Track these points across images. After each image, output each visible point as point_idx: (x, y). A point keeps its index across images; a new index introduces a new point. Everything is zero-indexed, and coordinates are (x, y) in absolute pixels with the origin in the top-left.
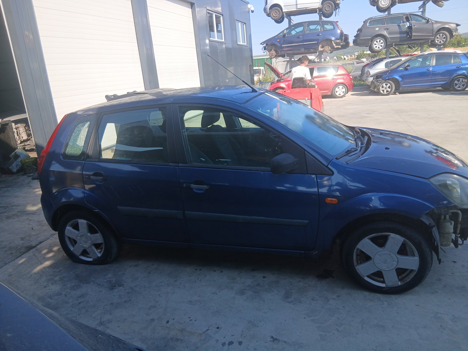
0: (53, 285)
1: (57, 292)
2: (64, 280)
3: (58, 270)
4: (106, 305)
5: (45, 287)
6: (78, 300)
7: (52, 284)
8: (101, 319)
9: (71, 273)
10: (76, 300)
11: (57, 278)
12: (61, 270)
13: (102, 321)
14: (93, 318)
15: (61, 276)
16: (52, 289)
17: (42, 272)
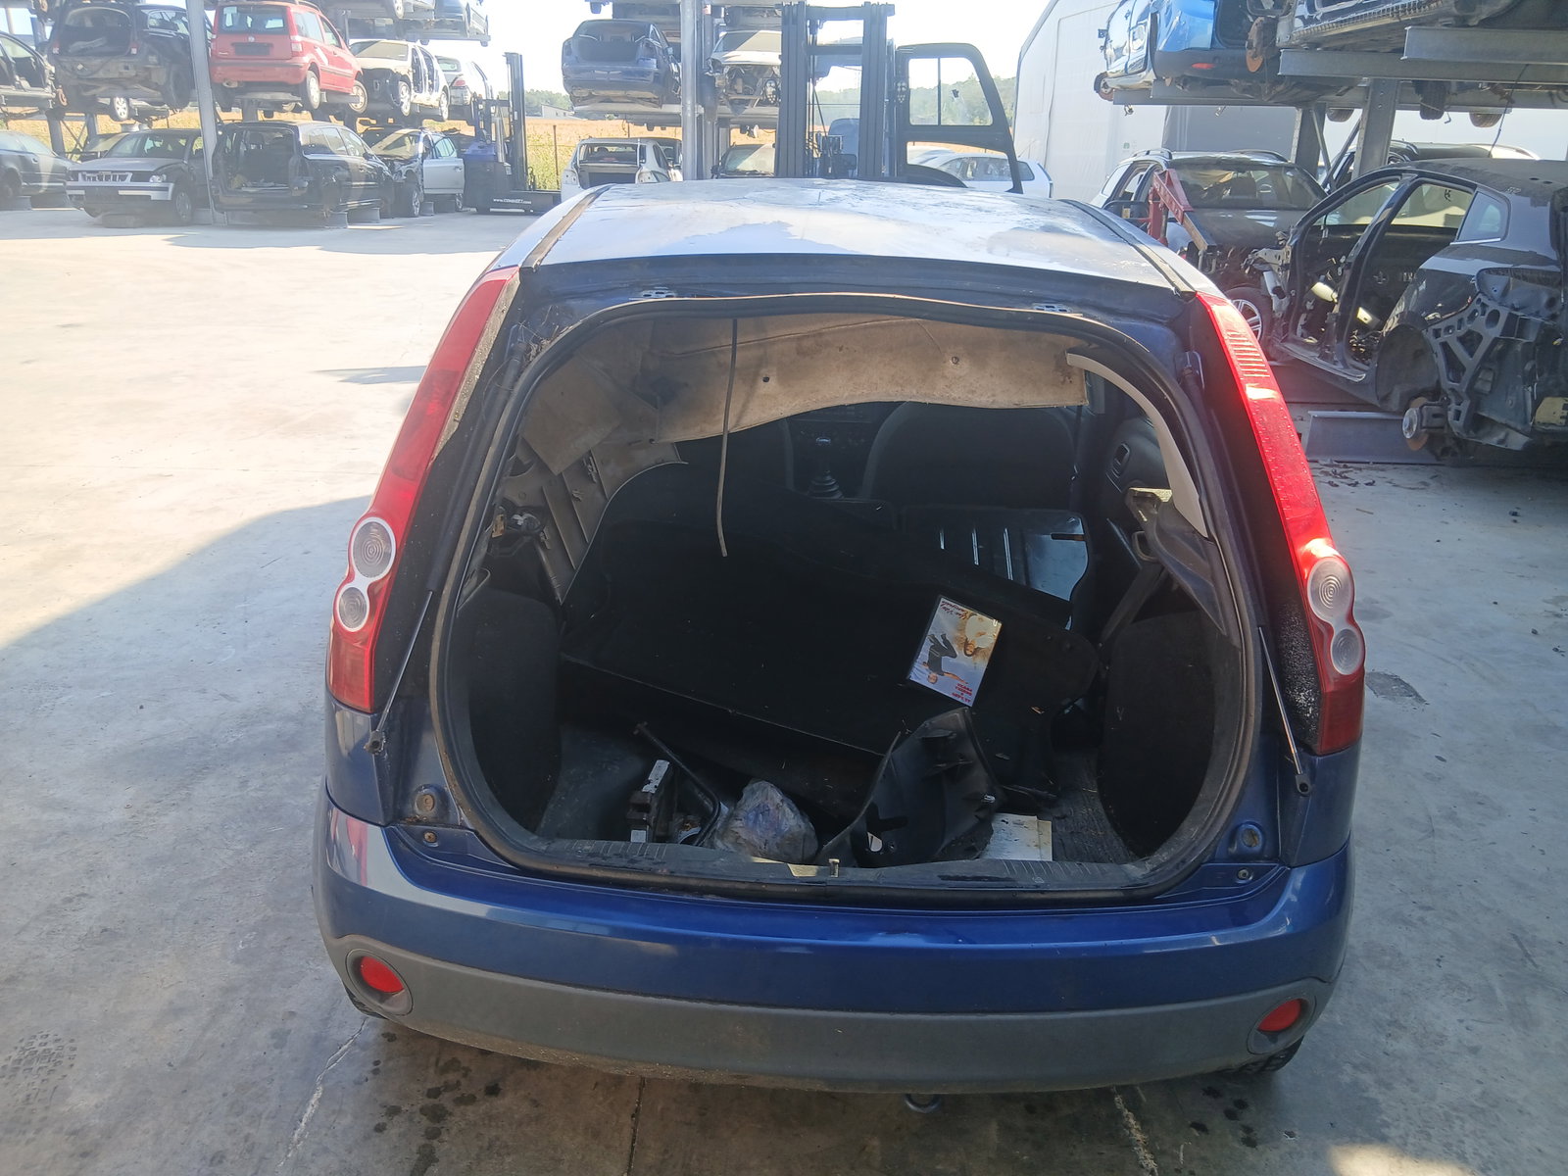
0: (1442, 1036)
1: (1455, 995)
2: (1388, 1017)
3: (1366, 1078)
4: (1374, 852)
5: (1474, 1050)
6: (1421, 919)
7: (1441, 1039)
8: (1420, 840)
9: (1338, 1018)
10: (1425, 923)
11: (1404, 1045)
12: (1355, 1067)
13: (1423, 835)
14: (1435, 853)
15: (1383, 1039)
16: (1461, 1021)
17: (1429, 1137)
